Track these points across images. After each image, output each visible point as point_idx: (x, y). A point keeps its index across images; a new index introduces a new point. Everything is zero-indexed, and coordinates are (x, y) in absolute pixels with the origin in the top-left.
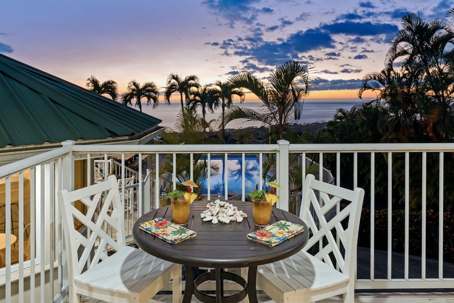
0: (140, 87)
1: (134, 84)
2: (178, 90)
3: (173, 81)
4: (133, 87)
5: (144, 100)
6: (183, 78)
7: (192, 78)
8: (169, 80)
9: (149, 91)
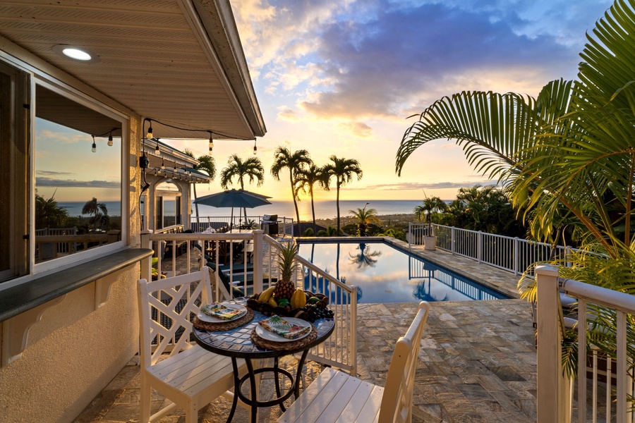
0: (242, 163)
1: (236, 159)
2: (287, 165)
3: (281, 155)
4: (235, 163)
5: (246, 177)
6: (292, 152)
7: (303, 153)
8: (276, 154)
9: (252, 167)
